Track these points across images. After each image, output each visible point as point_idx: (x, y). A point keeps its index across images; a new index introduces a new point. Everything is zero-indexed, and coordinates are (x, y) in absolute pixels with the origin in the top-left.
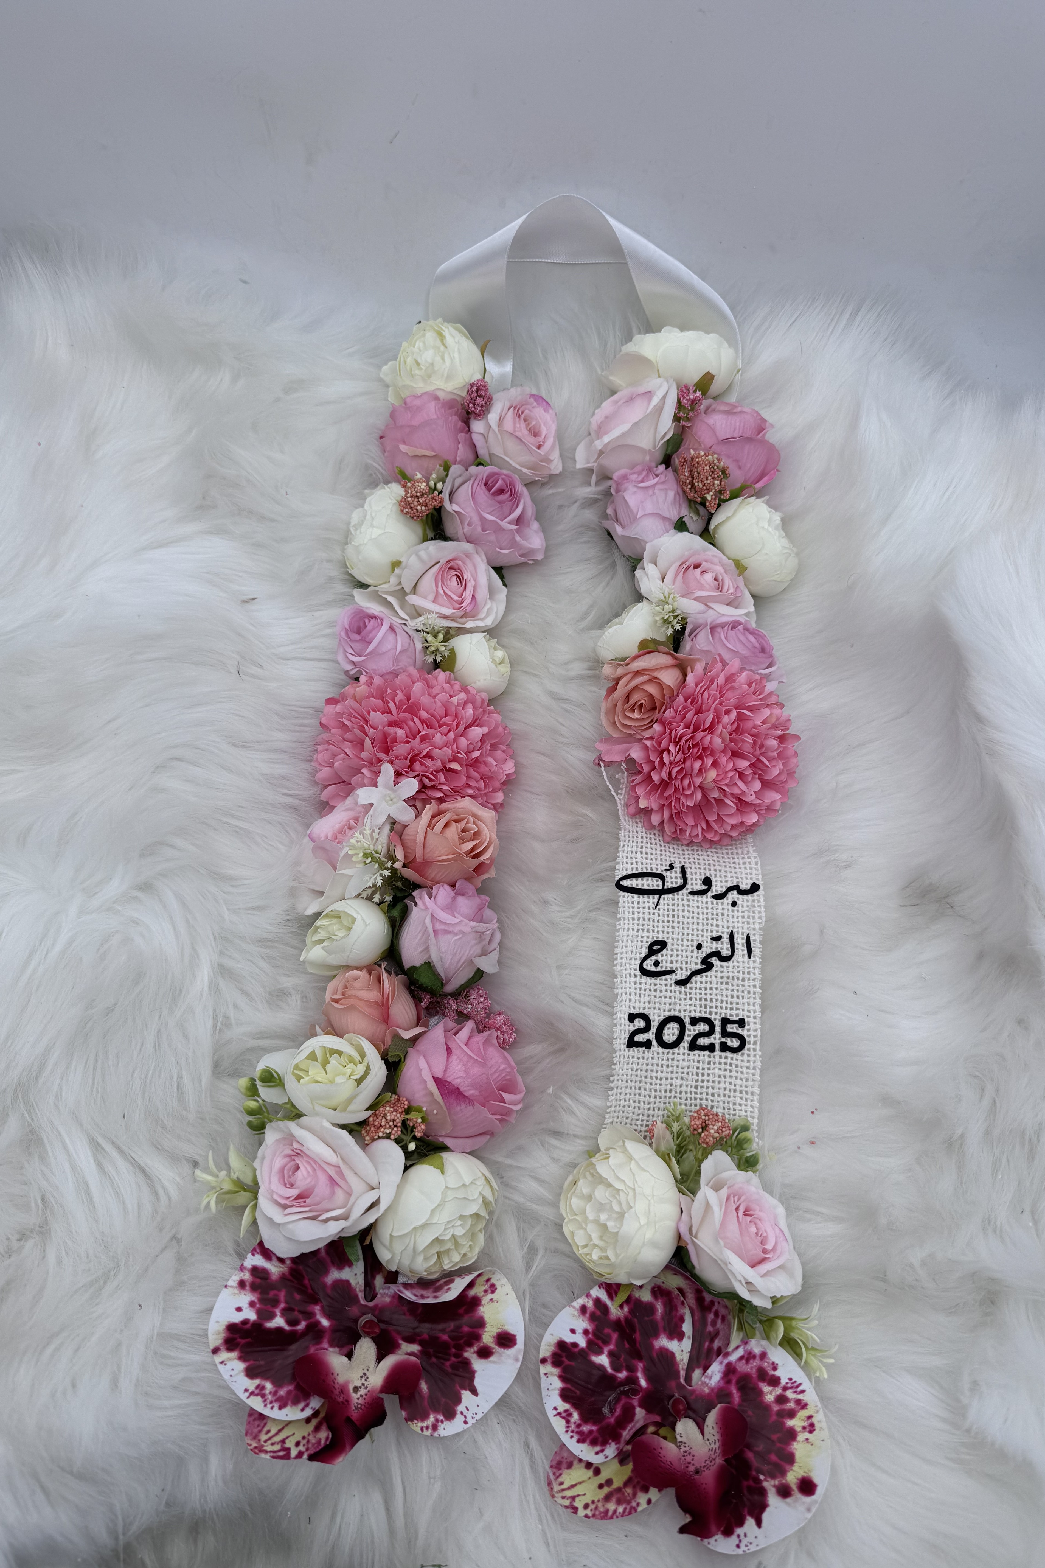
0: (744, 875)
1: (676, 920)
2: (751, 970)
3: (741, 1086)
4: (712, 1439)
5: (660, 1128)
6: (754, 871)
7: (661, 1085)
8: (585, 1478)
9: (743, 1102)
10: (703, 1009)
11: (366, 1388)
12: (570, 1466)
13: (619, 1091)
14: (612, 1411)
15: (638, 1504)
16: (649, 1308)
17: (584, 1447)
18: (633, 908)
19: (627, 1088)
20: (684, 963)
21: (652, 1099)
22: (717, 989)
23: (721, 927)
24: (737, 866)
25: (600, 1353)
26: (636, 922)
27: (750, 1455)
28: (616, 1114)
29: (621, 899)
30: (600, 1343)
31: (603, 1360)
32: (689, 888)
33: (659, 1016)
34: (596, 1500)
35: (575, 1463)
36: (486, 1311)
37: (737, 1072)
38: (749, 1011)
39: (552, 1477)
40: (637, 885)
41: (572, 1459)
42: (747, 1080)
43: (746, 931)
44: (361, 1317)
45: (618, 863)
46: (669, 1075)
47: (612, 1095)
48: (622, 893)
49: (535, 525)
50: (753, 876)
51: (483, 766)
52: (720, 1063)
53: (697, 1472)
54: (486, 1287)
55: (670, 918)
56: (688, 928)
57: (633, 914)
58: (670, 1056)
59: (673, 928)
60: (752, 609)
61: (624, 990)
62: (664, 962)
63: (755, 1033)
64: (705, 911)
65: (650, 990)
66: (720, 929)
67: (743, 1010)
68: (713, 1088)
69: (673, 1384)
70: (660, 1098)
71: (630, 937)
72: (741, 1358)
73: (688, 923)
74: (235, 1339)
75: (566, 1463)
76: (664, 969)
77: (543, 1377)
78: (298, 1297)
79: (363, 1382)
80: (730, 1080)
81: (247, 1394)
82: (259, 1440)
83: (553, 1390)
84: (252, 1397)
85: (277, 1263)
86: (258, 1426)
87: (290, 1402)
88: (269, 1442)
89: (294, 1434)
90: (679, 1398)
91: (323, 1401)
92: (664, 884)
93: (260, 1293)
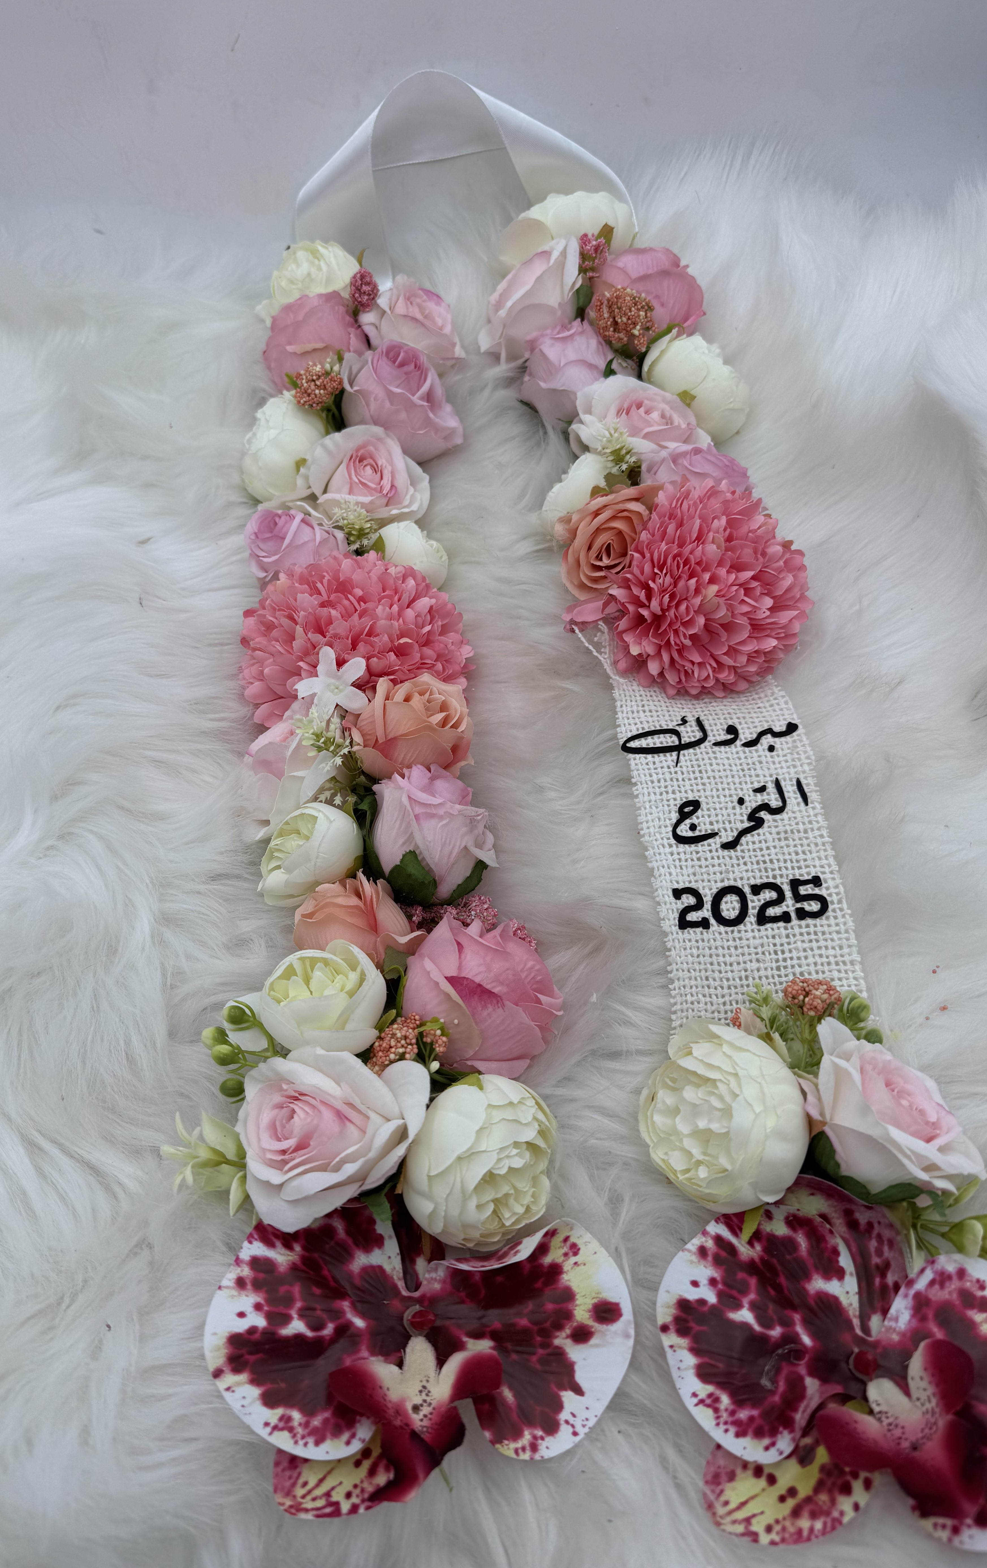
0: (776, 718)
1: (705, 775)
2: (813, 818)
3: (835, 957)
4: (924, 1396)
5: (747, 1014)
6: (786, 712)
7: (732, 971)
8: (757, 1490)
9: (843, 975)
10: (764, 874)
11: (430, 1404)
12: (732, 1477)
13: (682, 983)
14: (774, 1382)
15: (842, 1513)
16: (789, 1244)
17: (747, 1442)
18: (649, 769)
19: (690, 978)
20: (727, 823)
21: (726, 991)
22: (775, 847)
23: (762, 777)
25: (738, 1307)
26: (657, 784)
28: (684, 1014)
29: (632, 763)
30: (734, 1293)
31: (745, 1315)
32: (711, 739)
33: (711, 889)
34: (780, 1518)
35: (740, 1470)
36: (571, 1278)
37: (826, 940)
38: (822, 867)
39: (712, 1497)
40: (648, 744)
41: (733, 1467)
42: (841, 948)
43: (794, 776)
44: (405, 1311)
45: (618, 727)
46: (741, 959)
47: (675, 989)
48: (631, 756)
49: (447, 404)
50: (787, 716)
51: (436, 644)
52: (801, 934)
53: (914, 1447)
54: (565, 1250)
55: (697, 774)
56: (722, 783)
57: (651, 776)
58: (736, 934)
59: (704, 784)
61: (659, 863)
62: (702, 824)
63: (836, 890)
65: (692, 860)
66: (761, 778)
67: (815, 866)
68: (800, 966)
69: (846, 1338)
70: (736, 987)
71: (653, 803)
72: (932, 1283)
73: (721, 777)
74: (241, 1356)
75: (727, 1473)
76: (703, 833)
77: (669, 1352)
78: (317, 1291)
79: (424, 1397)
80: (819, 952)
81: (268, 1429)
82: (294, 1497)
83: (686, 1369)
84: (276, 1433)
85: (283, 1250)
86: (290, 1478)
87: (328, 1435)
88: (309, 1498)
89: (341, 1483)
90: (861, 1354)
91: (373, 1428)
92: (680, 740)
93: (267, 1292)
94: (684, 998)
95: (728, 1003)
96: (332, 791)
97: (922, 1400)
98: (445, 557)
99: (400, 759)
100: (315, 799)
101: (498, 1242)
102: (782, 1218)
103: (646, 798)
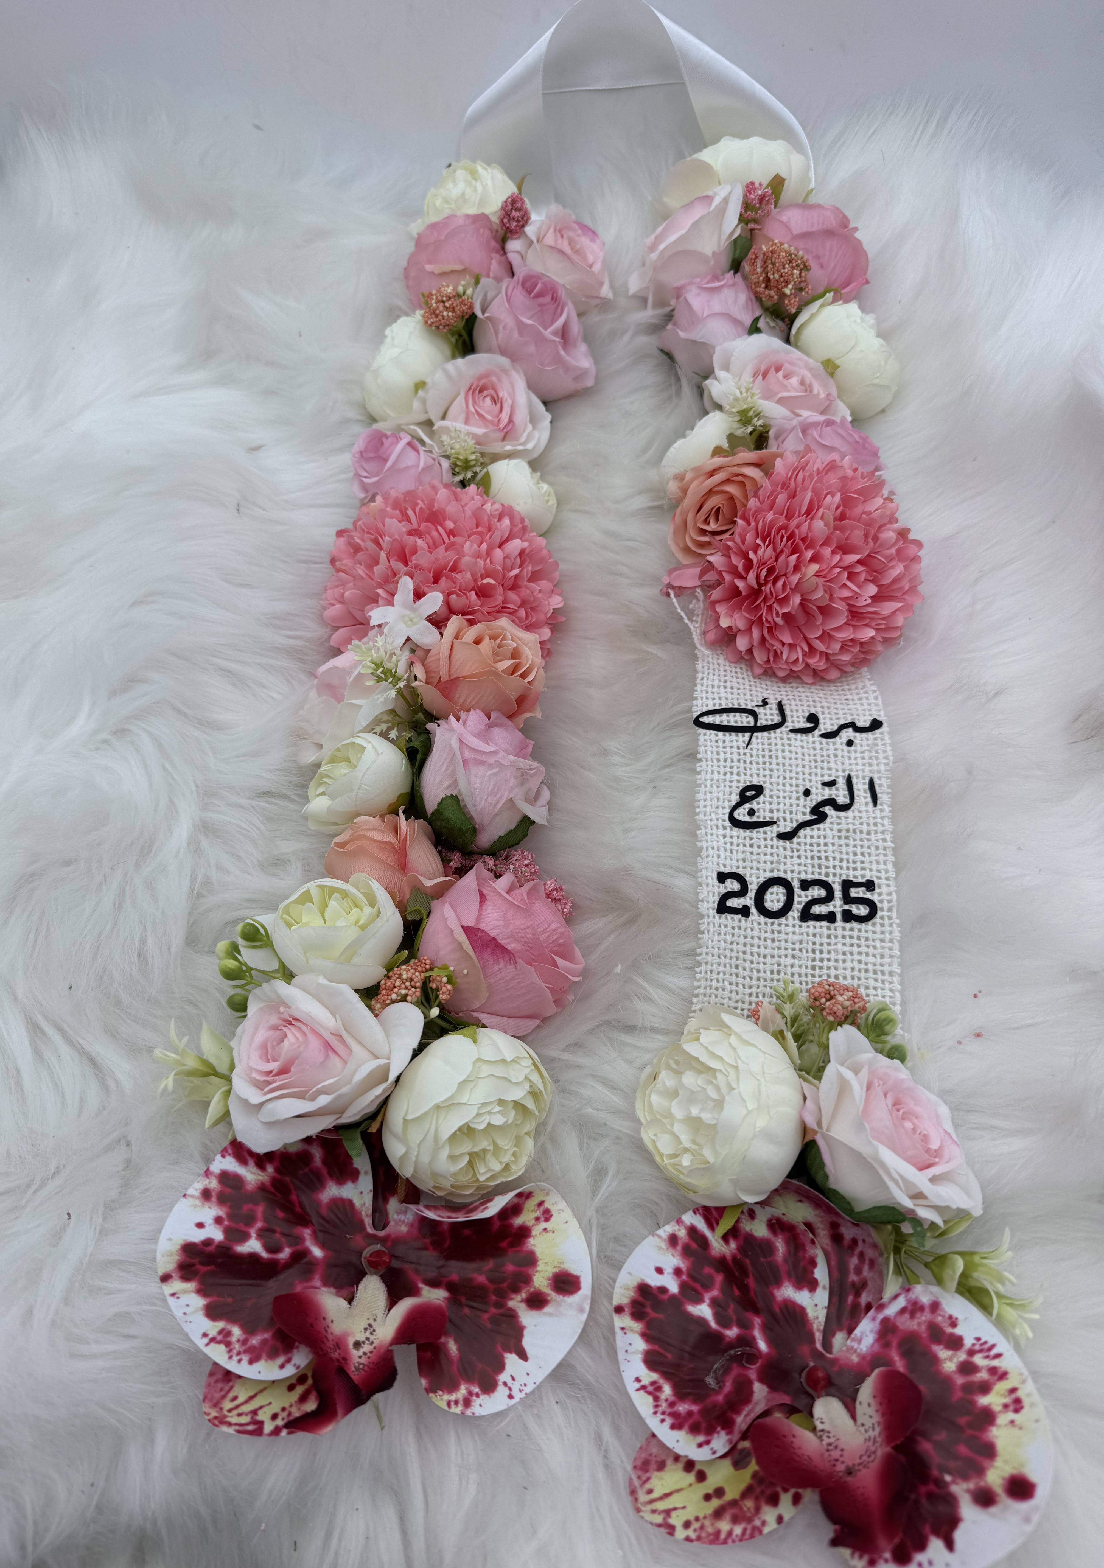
0: (861, 712)
1: (774, 761)
2: (879, 820)
3: (875, 965)
4: (869, 1423)
5: (766, 1007)
6: (873, 708)
7: (765, 964)
8: (684, 1484)
9: (879, 984)
10: (816, 870)
11: (372, 1343)
12: (661, 1466)
13: (709, 967)
14: (720, 1381)
15: (764, 1523)
16: (766, 1247)
17: (681, 1436)
18: (717, 747)
19: (719, 964)
20: (788, 813)
21: (754, 982)
22: (833, 844)
23: (834, 770)
25: (699, 1301)
26: (722, 763)
27: (926, 1447)
28: (706, 999)
29: (702, 738)
30: (698, 1286)
31: (704, 1310)
32: (789, 725)
33: (758, 878)
34: (701, 1516)
35: (669, 1462)
36: (538, 1243)
37: (868, 947)
38: (879, 871)
39: (637, 1483)
40: (722, 722)
41: (663, 1457)
42: (882, 957)
43: (869, 775)
44: (366, 1248)
45: (696, 699)
46: (776, 952)
47: (701, 973)
48: (703, 732)
49: (583, 345)
50: (873, 712)
51: (523, 589)
52: (844, 937)
53: (849, 1472)
54: (538, 1214)
55: (767, 759)
56: (791, 771)
57: (718, 754)
58: (776, 927)
59: (771, 770)
61: (710, 843)
62: (761, 811)
63: (889, 898)
65: (745, 845)
66: (833, 772)
67: (871, 870)
68: (836, 969)
69: (805, 1349)
70: (765, 980)
71: (715, 782)
72: (903, 1311)
73: (790, 765)
74: (193, 1265)
75: (657, 1462)
76: (761, 820)
77: (619, 1333)
78: (281, 1214)
79: (368, 1334)
80: (858, 957)
81: (206, 1340)
82: (221, 1409)
83: (634, 1353)
84: (212, 1345)
85: (255, 1169)
86: (221, 1390)
87: (264, 1355)
88: (235, 1412)
89: (270, 1404)
90: (814, 1369)
91: (311, 1356)
92: (756, 721)
93: (230, 1207)
94: (709, 983)
95: (755, 994)
96: (389, 724)
97: (867, 1427)
98: (553, 501)
99: (461, 701)
100: (370, 729)
101: (471, 1194)
102: (765, 1219)
103: (709, 776)
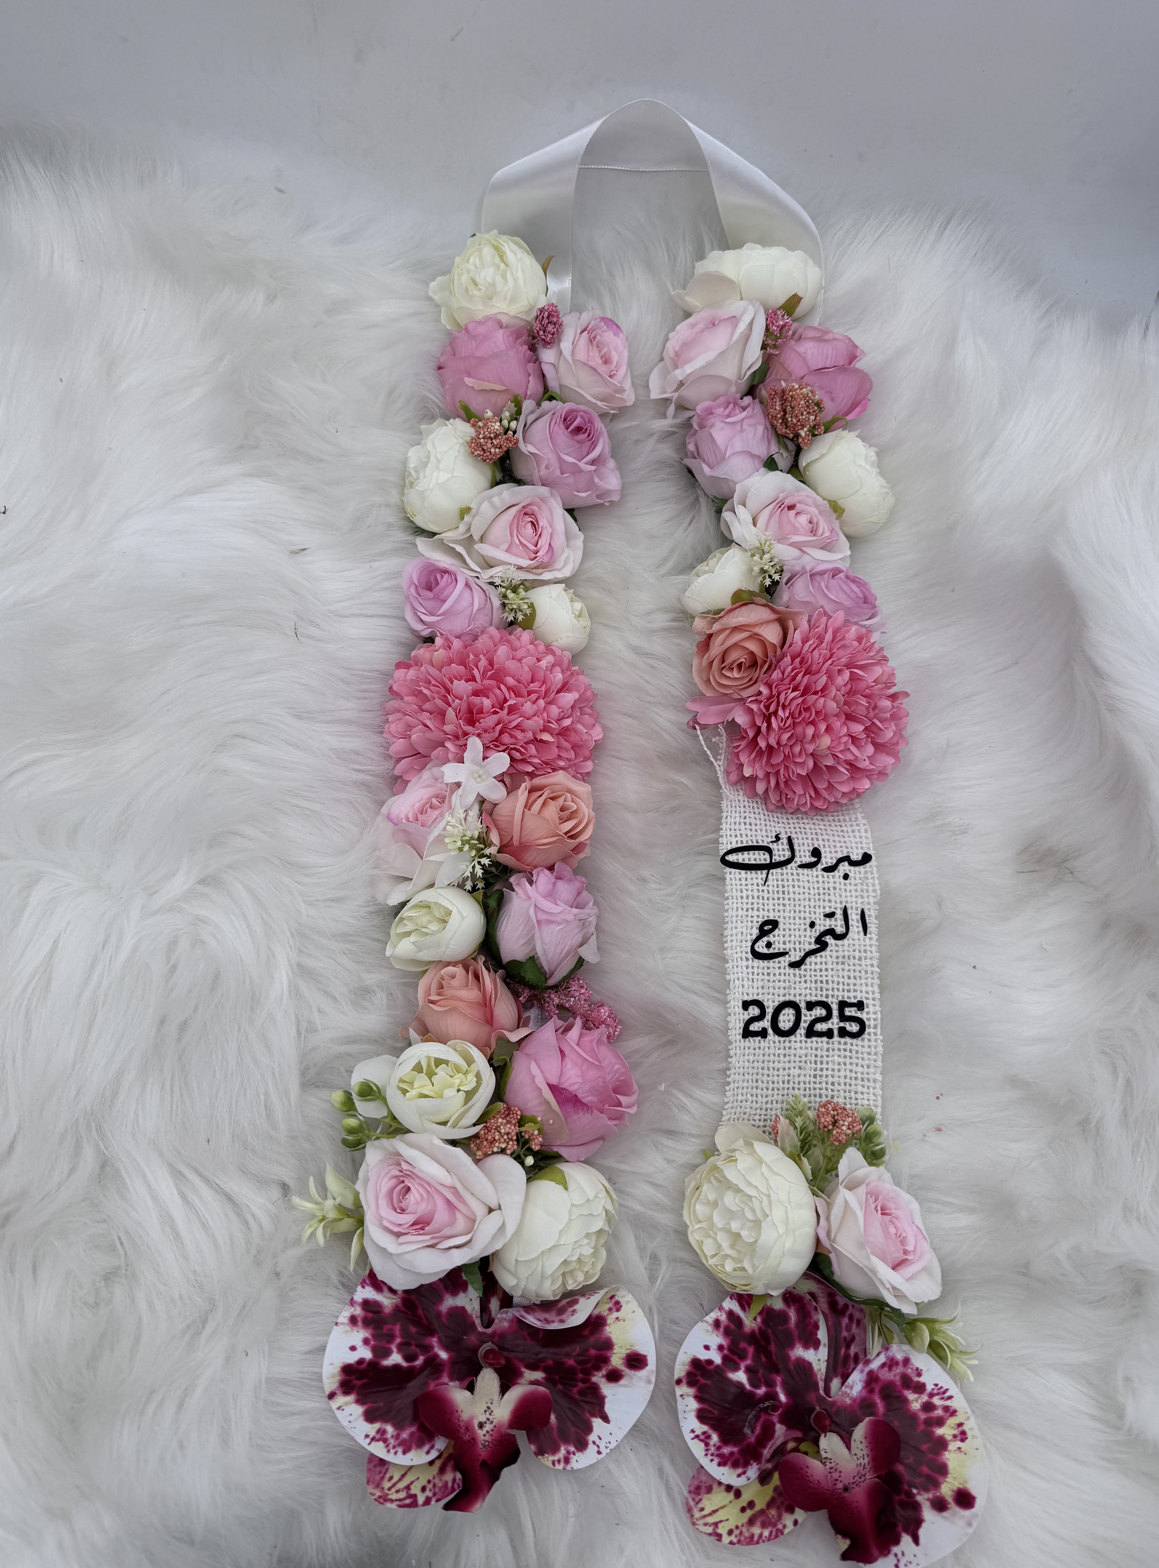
0: (854, 845)
1: (787, 896)
2: (868, 948)
3: (862, 1073)
4: (860, 1454)
5: (783, 1122)
6: (864, 840)
7: (778, 1076)
8: (726, 1502)
9: (865, 1090)
10: (819, 992)
11: (492, 1423)
12: (709, 1490)
13: (736, 1085)
14: (752, 1428)
15: (784, 1526)
16: (783, 1316)
17: (725, 1470)
18: (741, 885)
19: (743, 1081)
20: (797, 943)
21: (770, 1092)
22: (832, 970)
24: (846, 835)
25: (736, 1369)
26: (745, 900)
27: (900, 1468)
28: (733, 1110)
29: (728, 876)
30: (735, 1358)
31: (739, 1376)
32: (798, 860)
33: (774, 1002)
34: (740, 1524)
35: (715, 1486)
36: (612, 1331)
37: (858, 1058)
38: (867, 993)
39: (691, 1504)
40: (743, 860)
41: (710, 1483)
42: (868, 1067)
43: (860, 906)
44: (480, 1346)
45: (722, 836)
46: (786, 1065)
47: (729, 1090)
48: (728, 870)
49: (611, 464)
50: (864, 845)
52: (839, 1050)
53: (846, 1489)
54: (609, 1306)
55: (781, 895)
56: (799, 905)
57: (742, 892)
58: (787, 1044)
59: (784, 905)
60: (849, 553)
61: (735, 975)
62: (777, 943)
63: (875, 1016)
64: (816, 885)
65: (763, 974)
66: (832, 904)
67: (861, 992)
68: (833, 1076)
69: (812, 1396)
70: (778, 1090)
71: (739, 918)
72: (883, 1365)
73: (799, 900)
74: (351, 1382)
75: (705, 1487)
76: (776, 951)
77: (679, 1400)
78: (413, 1329)
79: (488, 1415)
80: (850, 1067)
81: (368, 1440)
82: (382, 1489)
83: (689, 1412)
84: (373, 1443)
85: (389, 1294)
86: (379, 1474)
87: (414, 1446)
88: (393, 1490)
89: (418, 1478)
90: (819, 1411)
91: (448, 1442)
92: (770, 858)
93: (374, 1329)
97: (858, 1456)
99: (530, 859)
103: (734, 913)
